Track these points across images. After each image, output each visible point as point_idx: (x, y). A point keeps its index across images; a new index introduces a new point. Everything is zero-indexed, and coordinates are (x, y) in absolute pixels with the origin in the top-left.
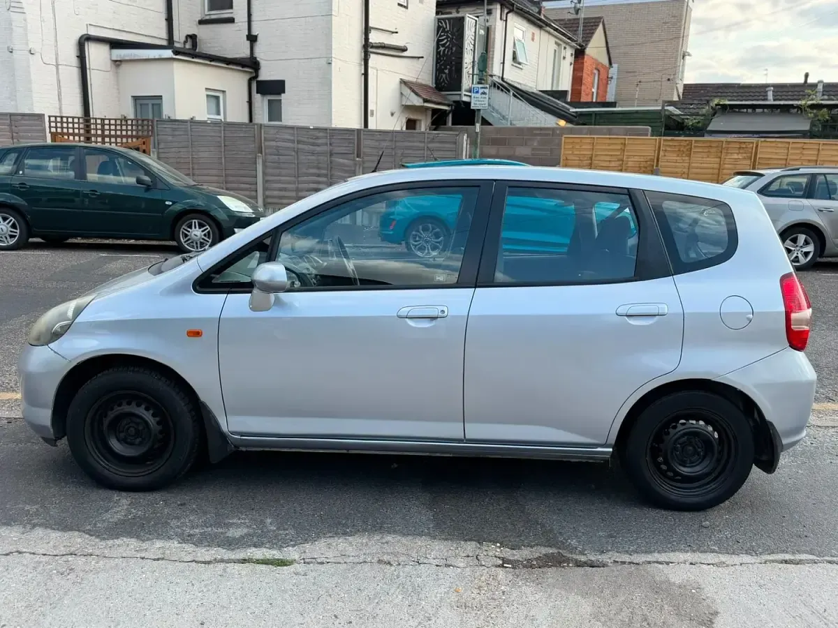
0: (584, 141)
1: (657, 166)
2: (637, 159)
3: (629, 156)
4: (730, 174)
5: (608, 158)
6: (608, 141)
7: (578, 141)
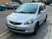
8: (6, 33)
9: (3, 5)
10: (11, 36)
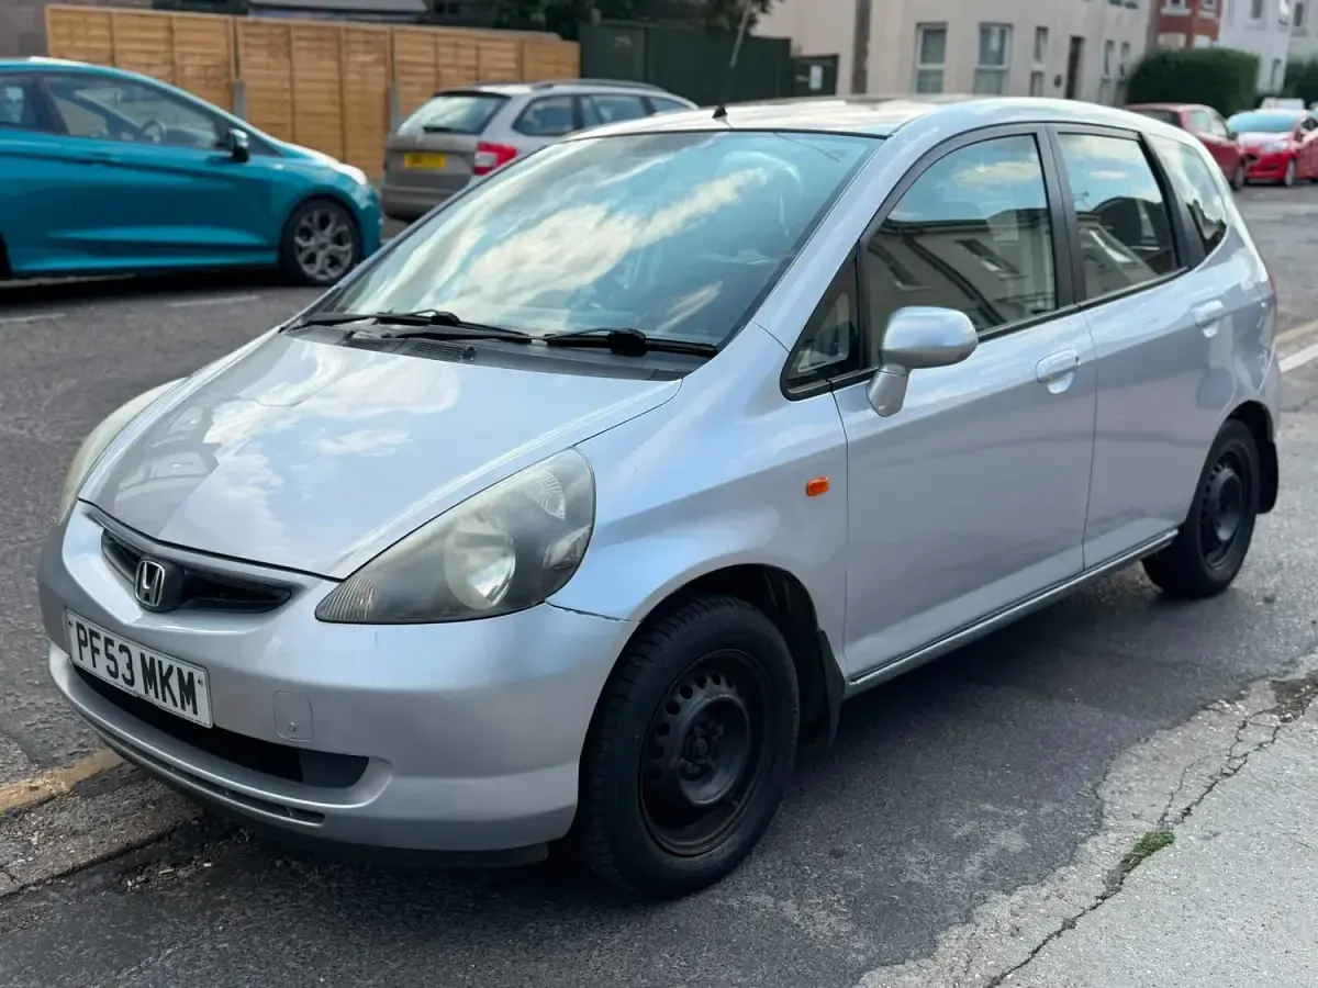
0: (92, 19)
1: (237, 73)
2: (197, 60)
3: (184, 55)
4: (421, 94)
5: (144, 58)
6: (137, 21)
7: (79, 18)
8: (49, 783)
9: (322, 165)
10: (126, 862)
